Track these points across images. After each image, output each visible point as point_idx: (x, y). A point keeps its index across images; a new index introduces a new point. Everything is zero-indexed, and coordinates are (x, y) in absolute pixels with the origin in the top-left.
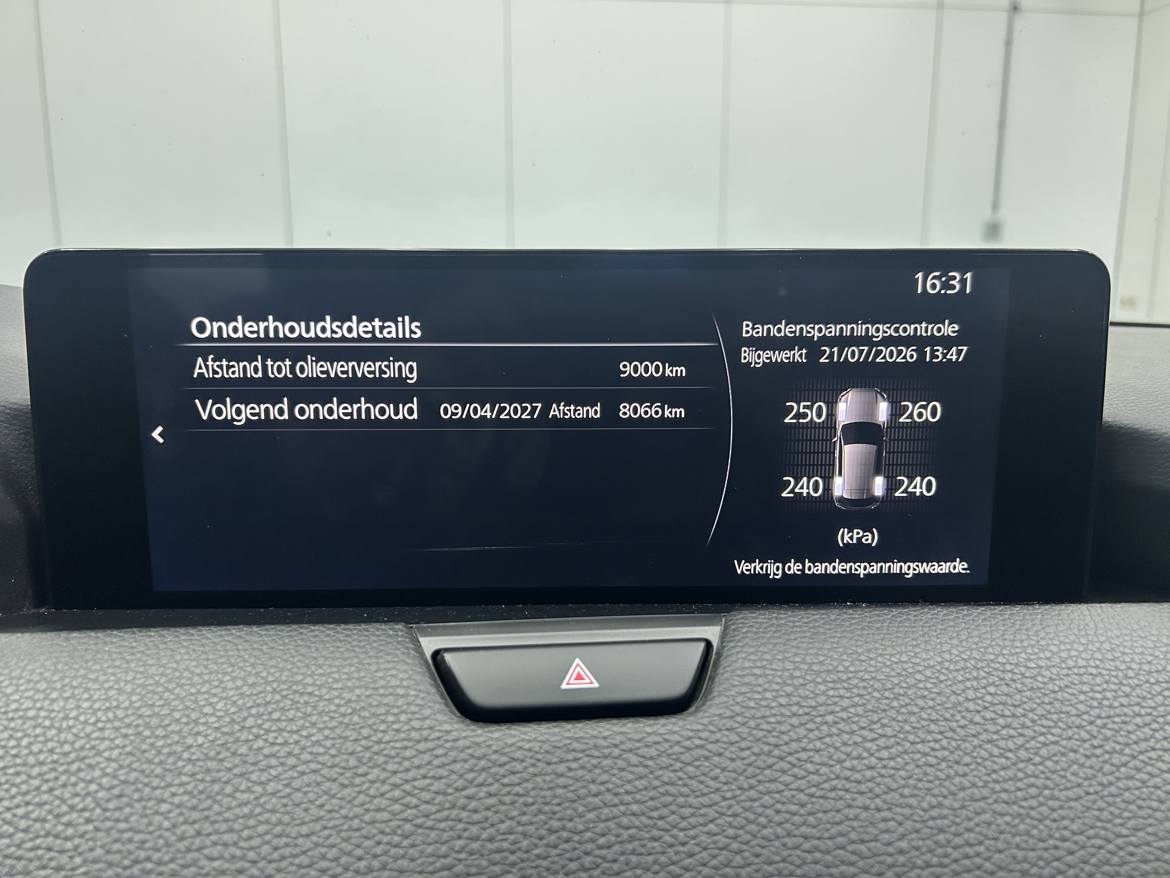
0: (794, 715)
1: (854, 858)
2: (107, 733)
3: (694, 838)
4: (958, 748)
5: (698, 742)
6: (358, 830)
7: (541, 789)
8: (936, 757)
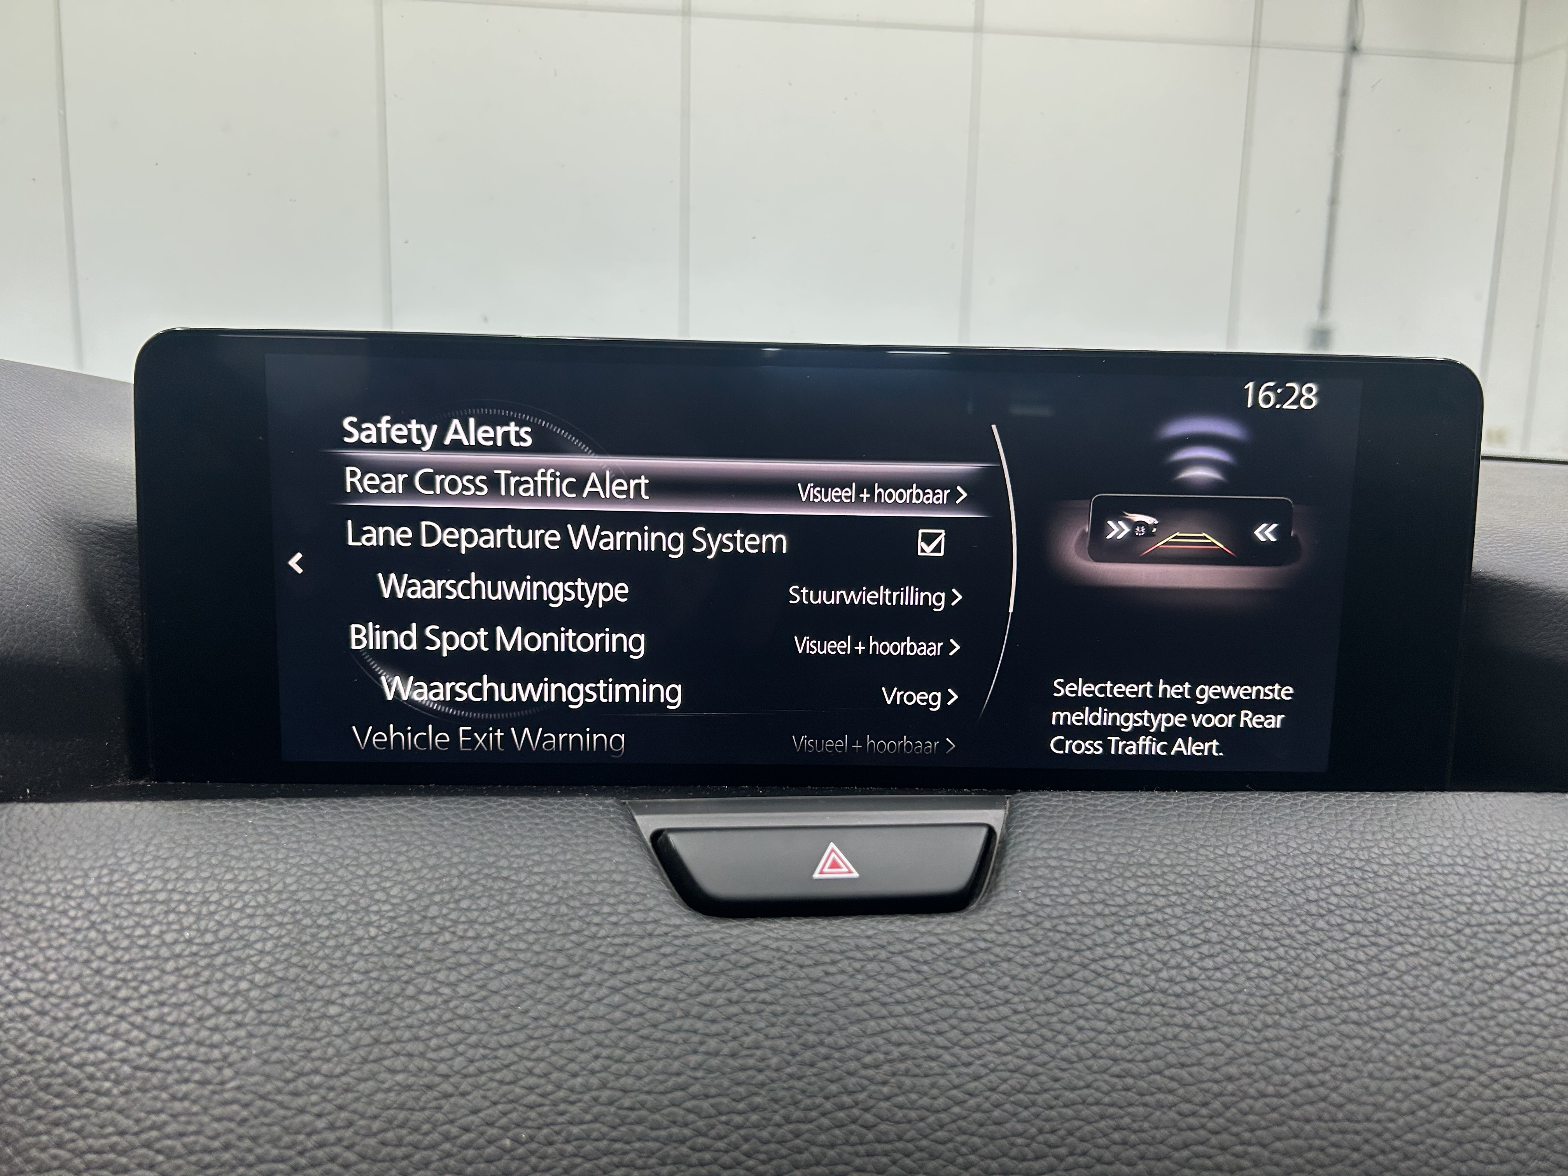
0: (1099, 914)
1: (1174, 1085)
2: (258, 921)
3: (979, 1058)
4: (1297, 957)
5: (982, 945)
6: (570, 1041)
7: (793, 996)
8: (1271, 968)
